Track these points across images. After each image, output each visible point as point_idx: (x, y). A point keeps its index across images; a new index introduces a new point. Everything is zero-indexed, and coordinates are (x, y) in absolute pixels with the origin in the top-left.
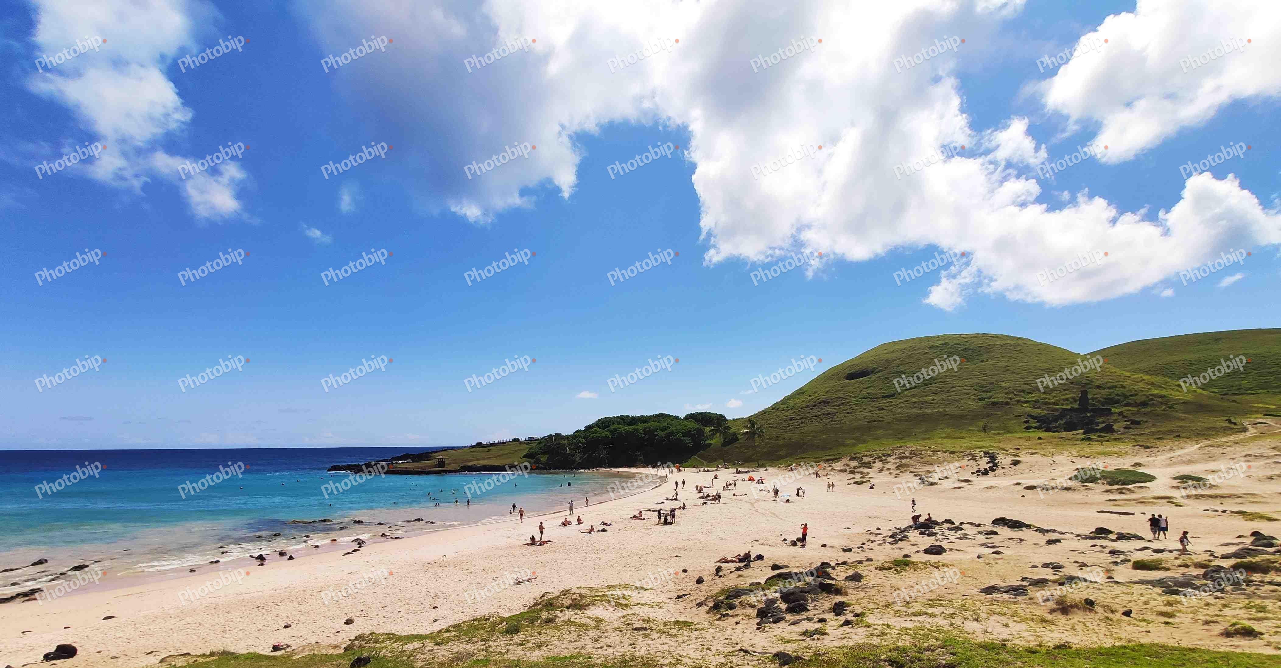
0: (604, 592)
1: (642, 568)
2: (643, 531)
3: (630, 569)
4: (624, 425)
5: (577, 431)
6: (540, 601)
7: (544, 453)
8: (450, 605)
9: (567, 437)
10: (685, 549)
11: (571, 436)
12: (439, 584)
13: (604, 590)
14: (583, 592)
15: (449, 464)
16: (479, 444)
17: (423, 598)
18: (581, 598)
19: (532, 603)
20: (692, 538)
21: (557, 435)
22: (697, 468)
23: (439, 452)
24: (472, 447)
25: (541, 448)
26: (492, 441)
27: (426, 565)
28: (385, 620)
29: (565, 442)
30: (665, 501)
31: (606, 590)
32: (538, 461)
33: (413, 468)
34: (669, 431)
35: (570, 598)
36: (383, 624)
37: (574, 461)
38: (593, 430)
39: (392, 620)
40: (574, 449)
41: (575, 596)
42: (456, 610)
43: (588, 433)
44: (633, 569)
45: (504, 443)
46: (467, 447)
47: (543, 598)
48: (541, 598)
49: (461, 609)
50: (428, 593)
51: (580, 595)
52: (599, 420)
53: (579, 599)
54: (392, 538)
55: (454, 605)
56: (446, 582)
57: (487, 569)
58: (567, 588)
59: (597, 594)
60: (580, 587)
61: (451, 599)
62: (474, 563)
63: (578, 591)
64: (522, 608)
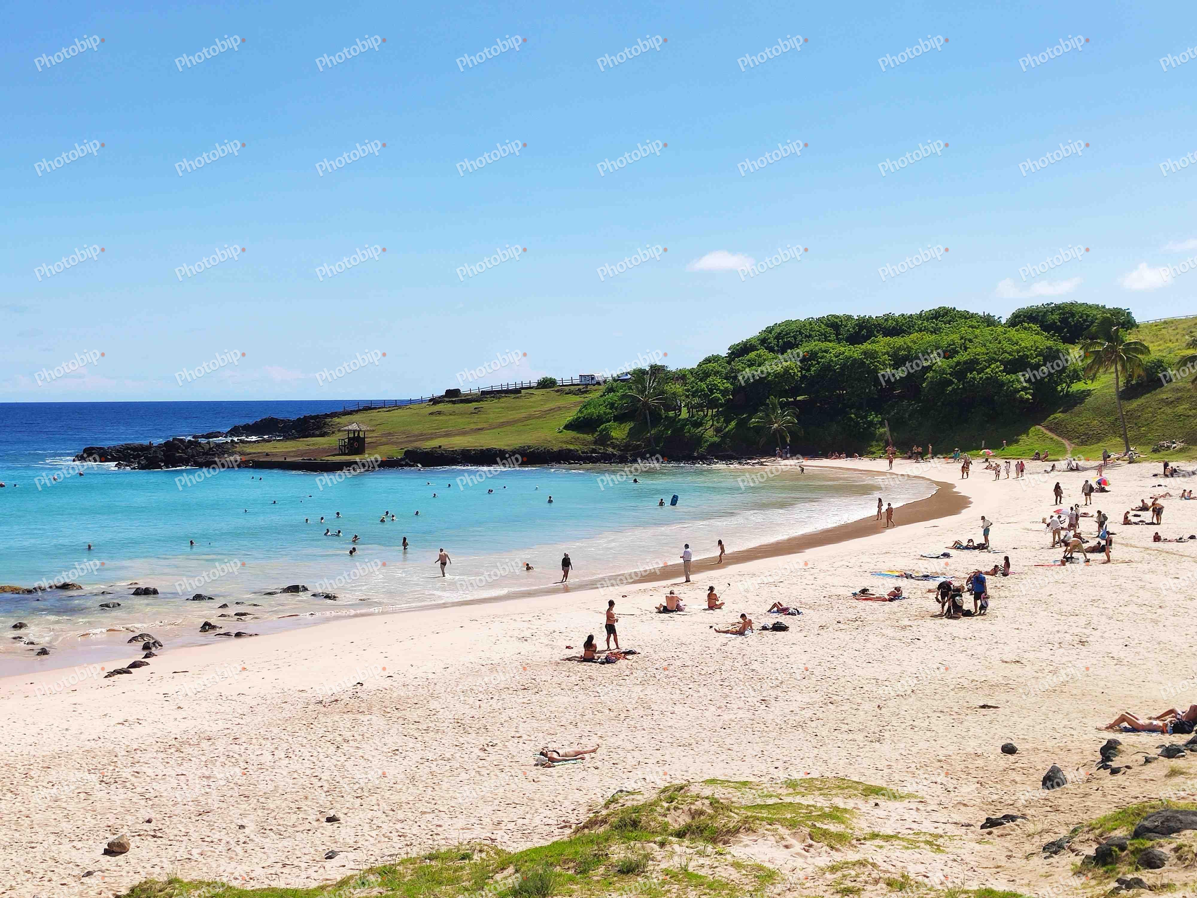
0: (778, 796)
1: (887, 734)
2: (890, 632)
3: (851, 736)
5: (708, 360)
6: (604, 812)
7: (620, 419)
8: (370, 814)
9: (681, 376)
10: (1008, 688)
11: (691, 371)
12: (343, 758)
13: (780, 791)
14: (720, 793)
15: (375, 445)
16: (453, 395)
17: (301, 794)
18: (716, 809)
19: (584, 819)
20: (1031, 656)
21: (656, 370)
23: (350, 413)
24: (435, 401)
25: (612, 405)
26: (486, 386)
27: (311, 707)
28: (205, 848)
29: (677, 388)
30: (953, 552)
31: (784, 791)
32: (604, 439)
33: (286, 454)
34: (964, 355)
35: (686, 808)
36: (200, 859)
37: (699, 440)
38: (752, 355)
39: (221, 848)
40: (700, 407)
41: (698, 805)
42: (386, 829)
43: (737, 364)
44: (860, 737)
45: (517, 391)
46: (422, 401)
47: (612, 806)
48: (606, 806)
49: (399, 826)
50: (315, 781)
51: (714, 803)
52: (769, 330)
53: (710, 811)
54: (227, 634)
55: (379, 814)
56: (360, 752)
57: (467, 721)
58: (678, 782)
59: (759, 801)
60: (713, 781)
61: (373, 799)
62: (434, 704)
63: (707, 792)
64: (557, 832)
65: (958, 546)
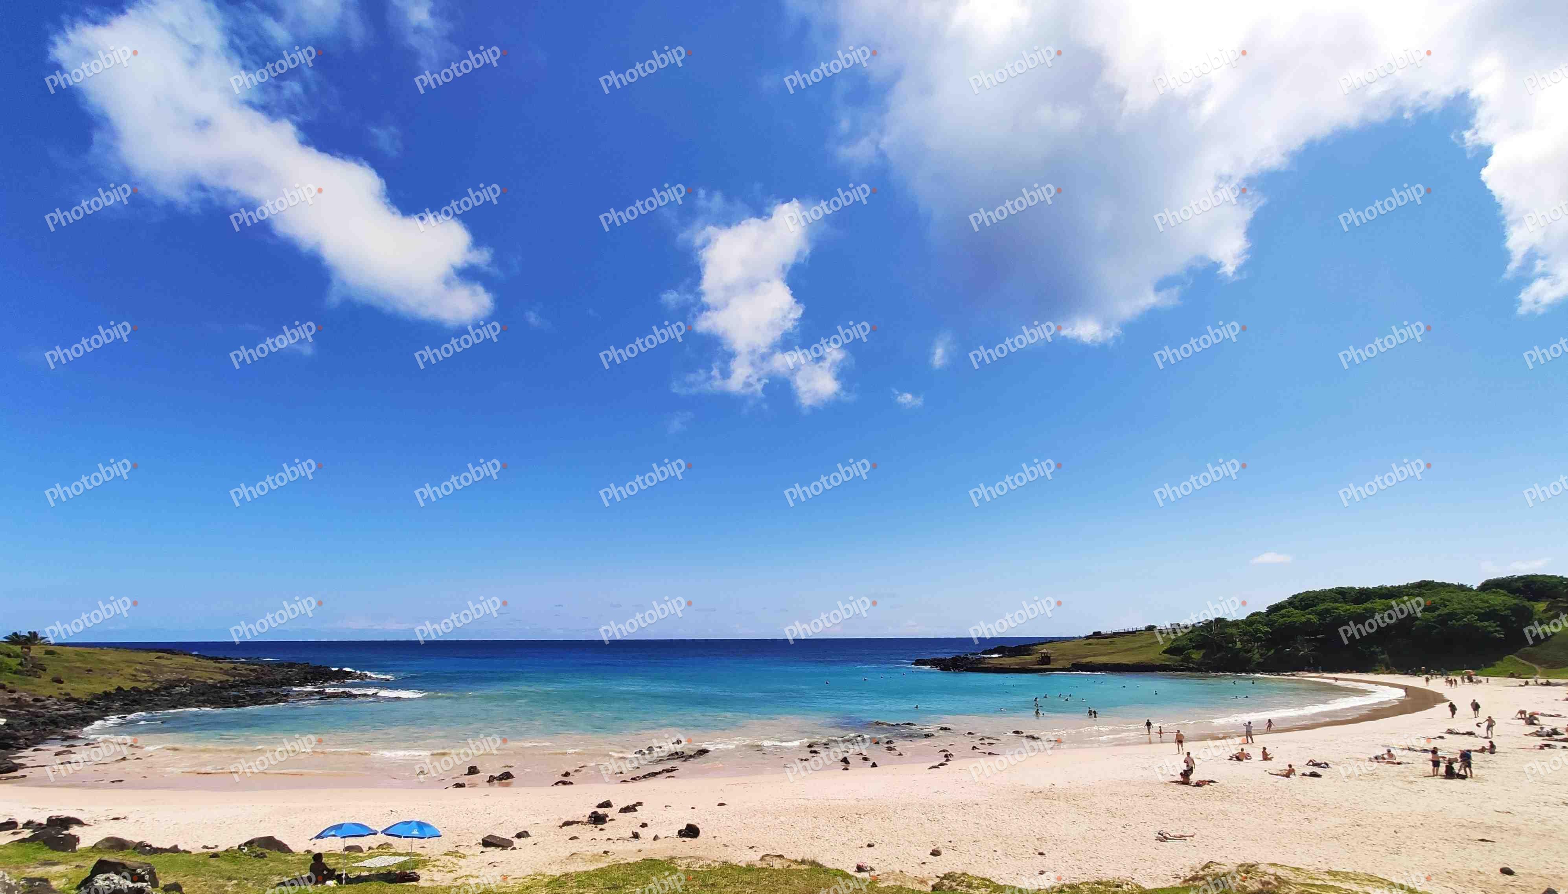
0: (1323, 880)
1: (1403, 850)
2: (1400, 784)
3: (1375, 848)
4: (1346, 602)
5: (1253, 615)
6: (1201, 873)
7: (1198, 647)
8: (1062, 854)
9: (1236, 624)
10: (1502, 830)
11: (1242, 621)
12: (1046, 822)
13: (1323, 877)
14: (1280, 872)
15: (1056, 660)
16: (1097, 634)
17: (1025, 838)
18: (1279, 882)
19: (1189, 876)
20: (1520, 809)
21: (1219, 621)
22: (1519, 677)
23: (1042, 644)
24: (1087, 638)
25: (1191, 640)
26: (1115, 630)
27: (1028, 794)
28: (977, 859)
29: (1234, 631)
30: (1447, 736)
31: (1327, 877)
32: (1188, 659)
33: (1010, 665)
34: (1445, 611)
35: (1258, 879)
36: (975, 864)
37: (1249, 660)
38: (1283, 611)
39: (985, 860)
40: (1249, 641)
41: (1266, 878)
42: (1070, 862)
43: (1273, 617)
44: (1382, 850)
45: (1133, 632)
46: (1080, 638)
47: (1206, 870)
48: (1203, 869)
49: (1078, 862)
50: (1032, 832)
51: (1277, 878)
52: (1295, 597)
53: (1275, 883)
54: (984, 753)
55: (1067, 855)
56: (1055, 821)
57: (1114, 810)
58: (1250, 861)
59: (1309, 881)
60: (1275, 865)
61: (1063, 846)
62: (1094, 800)
63: (1271, 870)
64: (1172, 879)
65: (1450, 732)
